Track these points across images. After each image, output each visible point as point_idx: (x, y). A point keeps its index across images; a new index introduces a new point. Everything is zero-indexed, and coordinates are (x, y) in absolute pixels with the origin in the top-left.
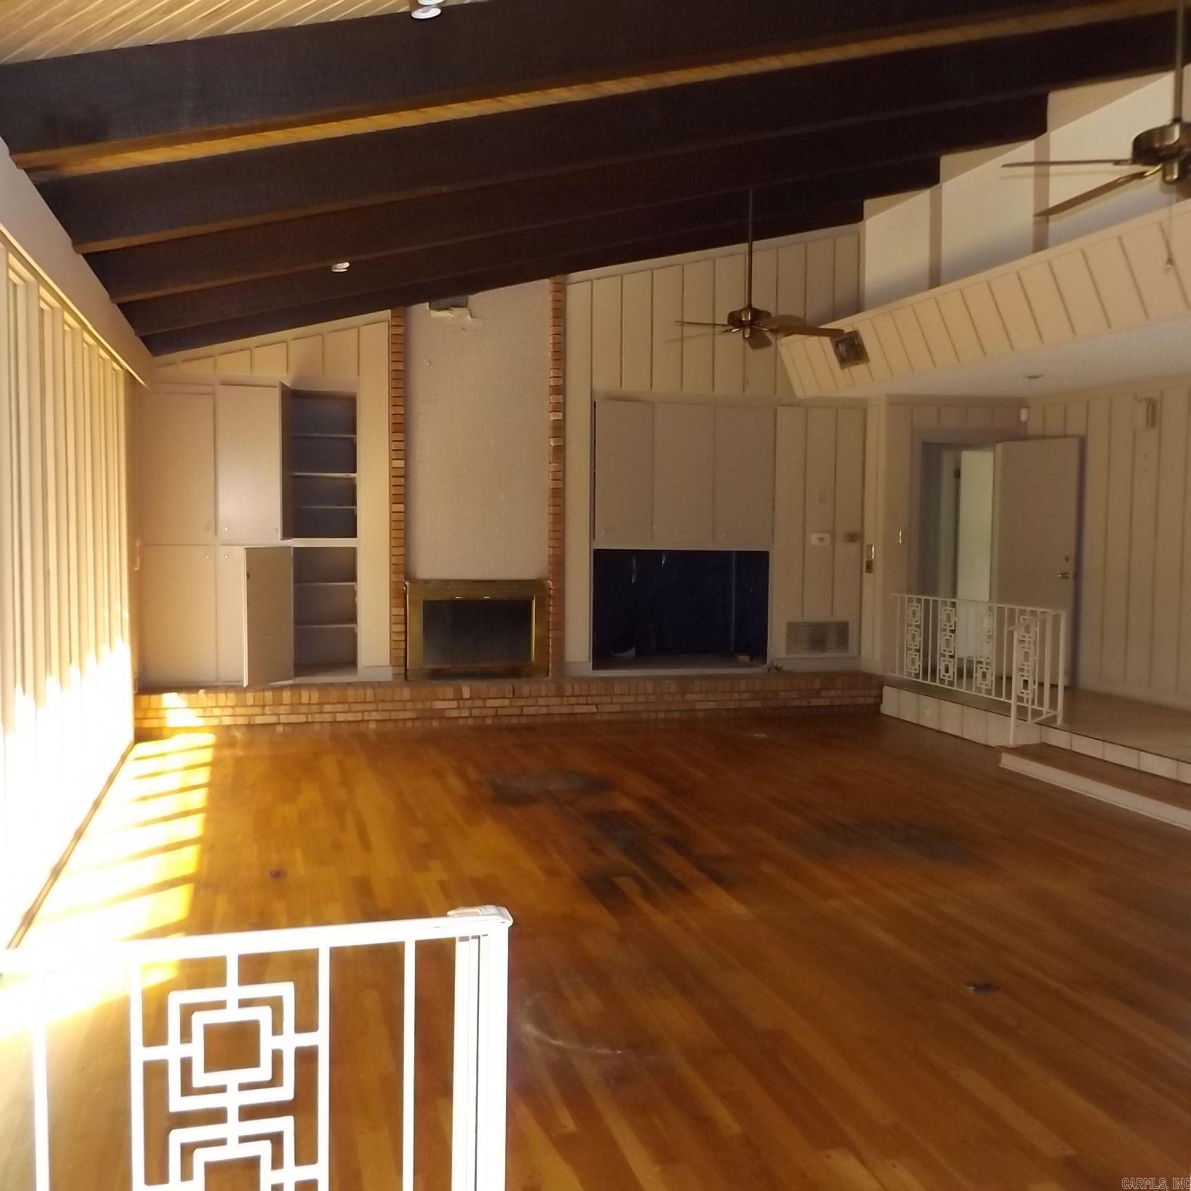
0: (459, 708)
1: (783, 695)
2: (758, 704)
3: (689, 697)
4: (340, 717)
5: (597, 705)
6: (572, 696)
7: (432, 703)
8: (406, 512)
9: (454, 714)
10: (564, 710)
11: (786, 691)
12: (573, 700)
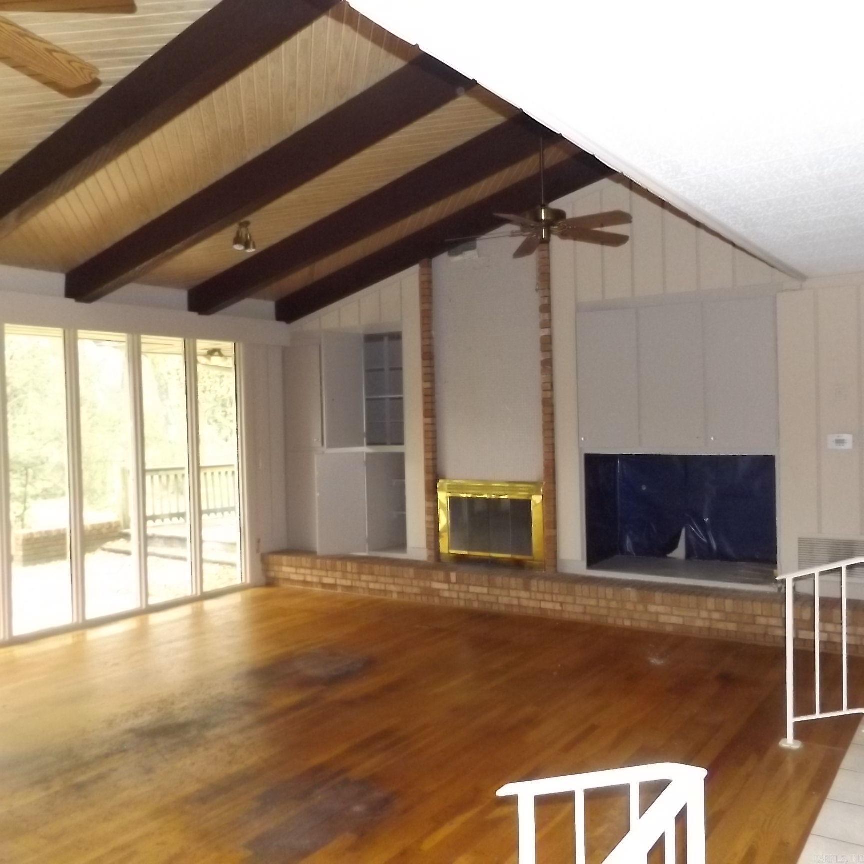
0: (449, 590)
1: (762, 621)
2: (732, 627)
3: (653, 608)
4: (372, 586)
5: (562, 604)
6: (538, 592)
7: (431, 583)
8: (433, 424)
9: (447, 594)
10: (532, 604)
11: (767, 617)
12: (540, 596)
